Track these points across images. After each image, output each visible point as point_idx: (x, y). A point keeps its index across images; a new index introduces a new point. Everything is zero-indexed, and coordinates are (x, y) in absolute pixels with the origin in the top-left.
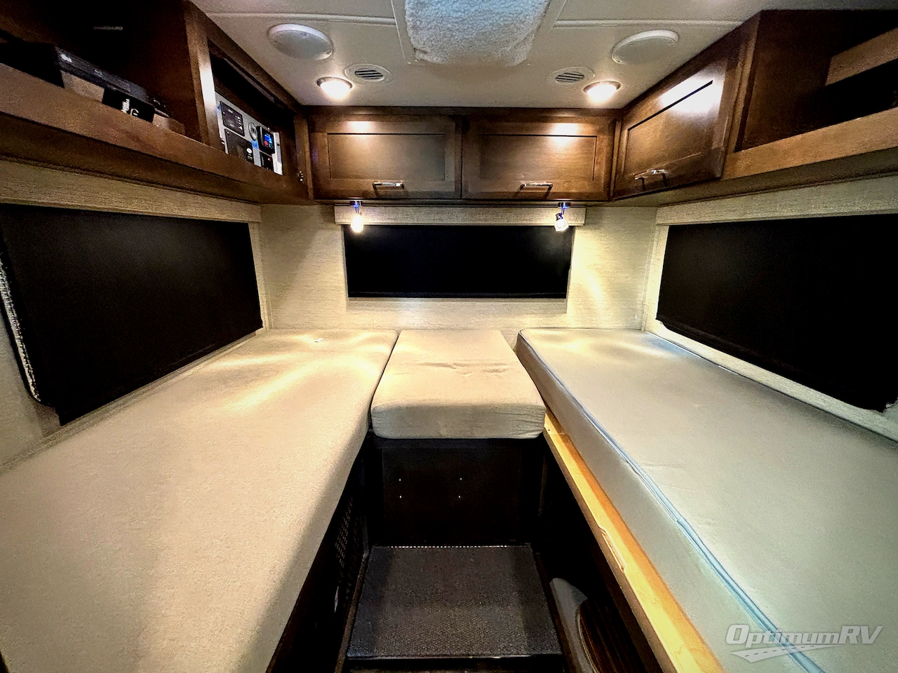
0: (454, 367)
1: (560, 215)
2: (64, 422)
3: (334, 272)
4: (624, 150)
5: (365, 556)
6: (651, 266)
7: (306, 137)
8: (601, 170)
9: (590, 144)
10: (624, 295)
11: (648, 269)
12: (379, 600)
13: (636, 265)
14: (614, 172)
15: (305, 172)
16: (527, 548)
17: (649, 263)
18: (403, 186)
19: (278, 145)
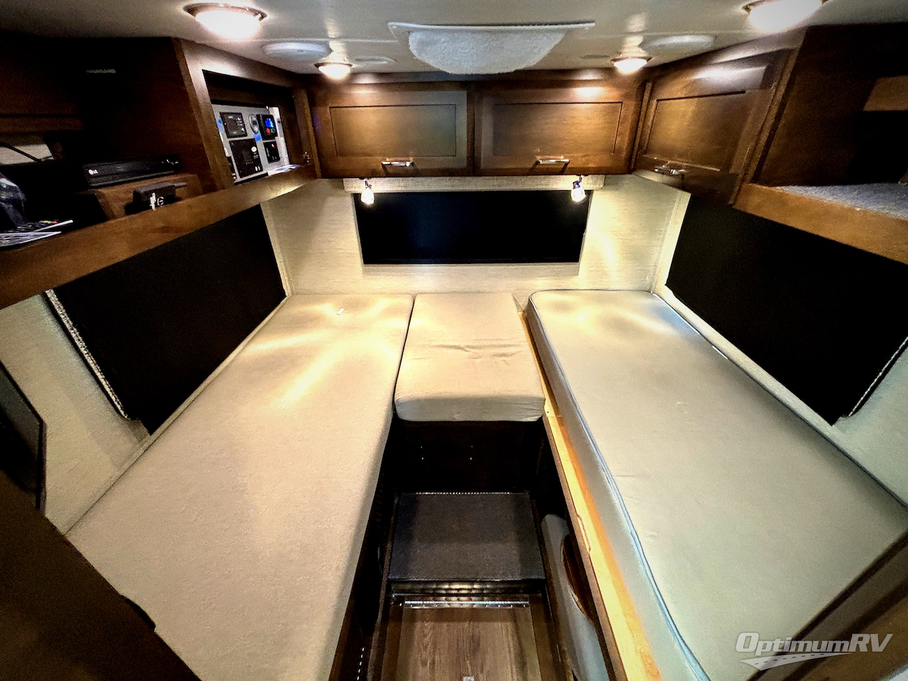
0: (467, 349)
1: (577, 183)
2: (151, 432)
3: (349, 240)
4: (650, 123)
5: (396, 501)
6: (669, 227)
7: (307, 111)
8: (623, 142)
9: (615, 110)
10: (637, 256)
11: (666, 231)
12: (410, 537)
13: (653, 228)
14: (636, 148)
15: (310, 152)
16: (527, 495)
17: (667, 224)
18: (412, 164)
19: (278, 122)
